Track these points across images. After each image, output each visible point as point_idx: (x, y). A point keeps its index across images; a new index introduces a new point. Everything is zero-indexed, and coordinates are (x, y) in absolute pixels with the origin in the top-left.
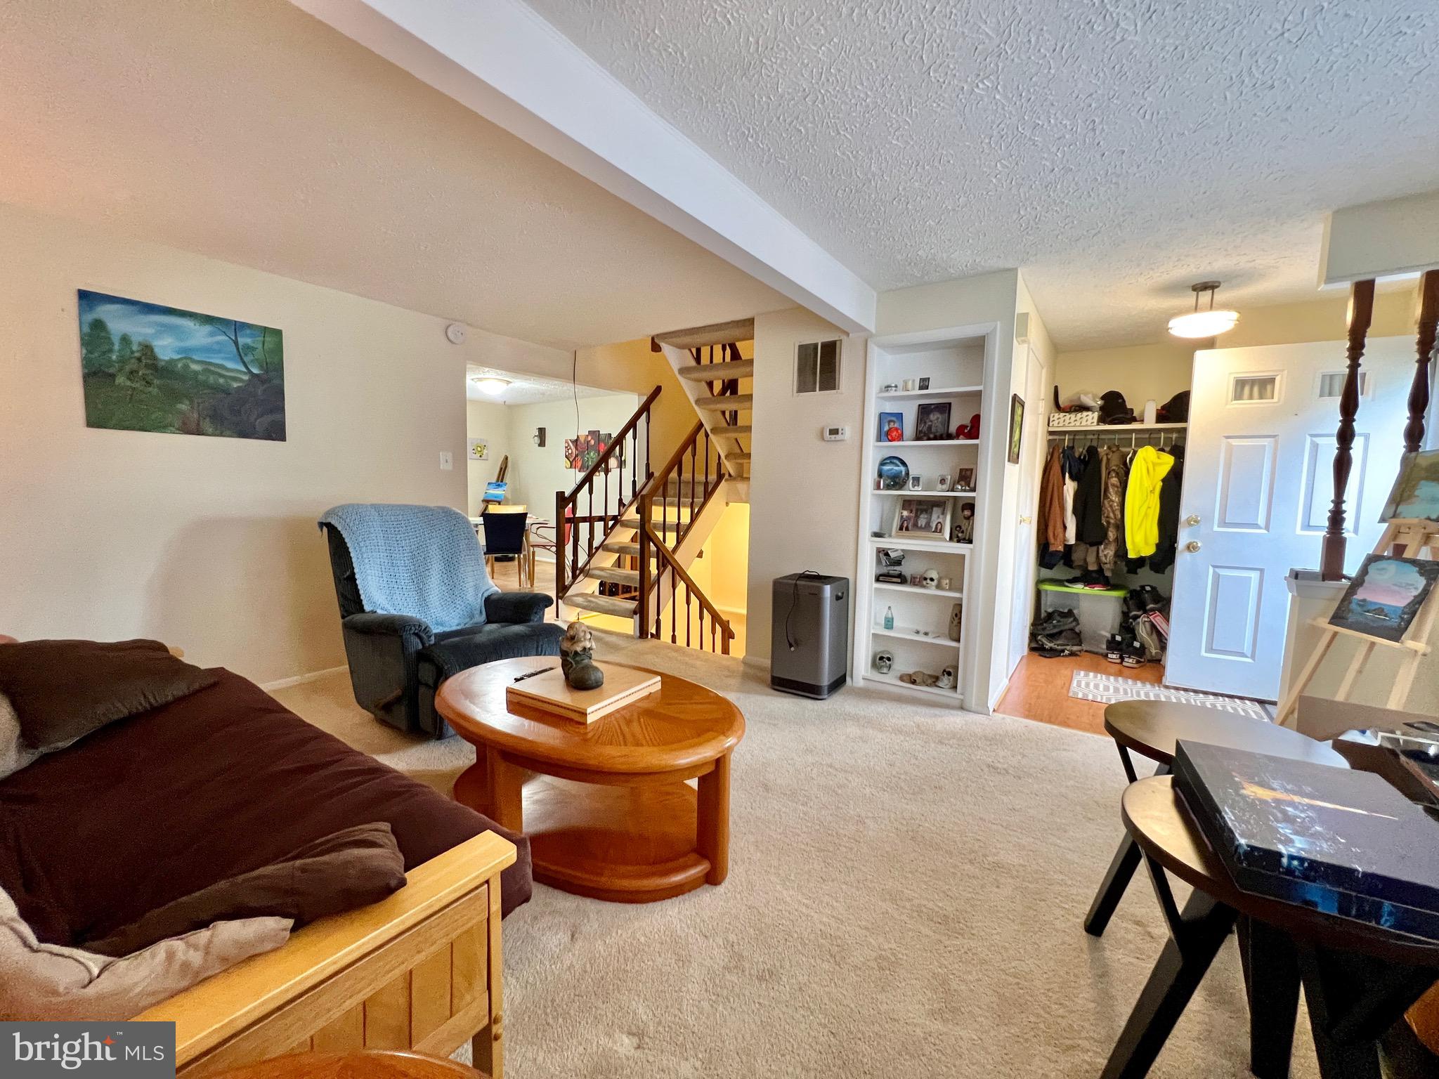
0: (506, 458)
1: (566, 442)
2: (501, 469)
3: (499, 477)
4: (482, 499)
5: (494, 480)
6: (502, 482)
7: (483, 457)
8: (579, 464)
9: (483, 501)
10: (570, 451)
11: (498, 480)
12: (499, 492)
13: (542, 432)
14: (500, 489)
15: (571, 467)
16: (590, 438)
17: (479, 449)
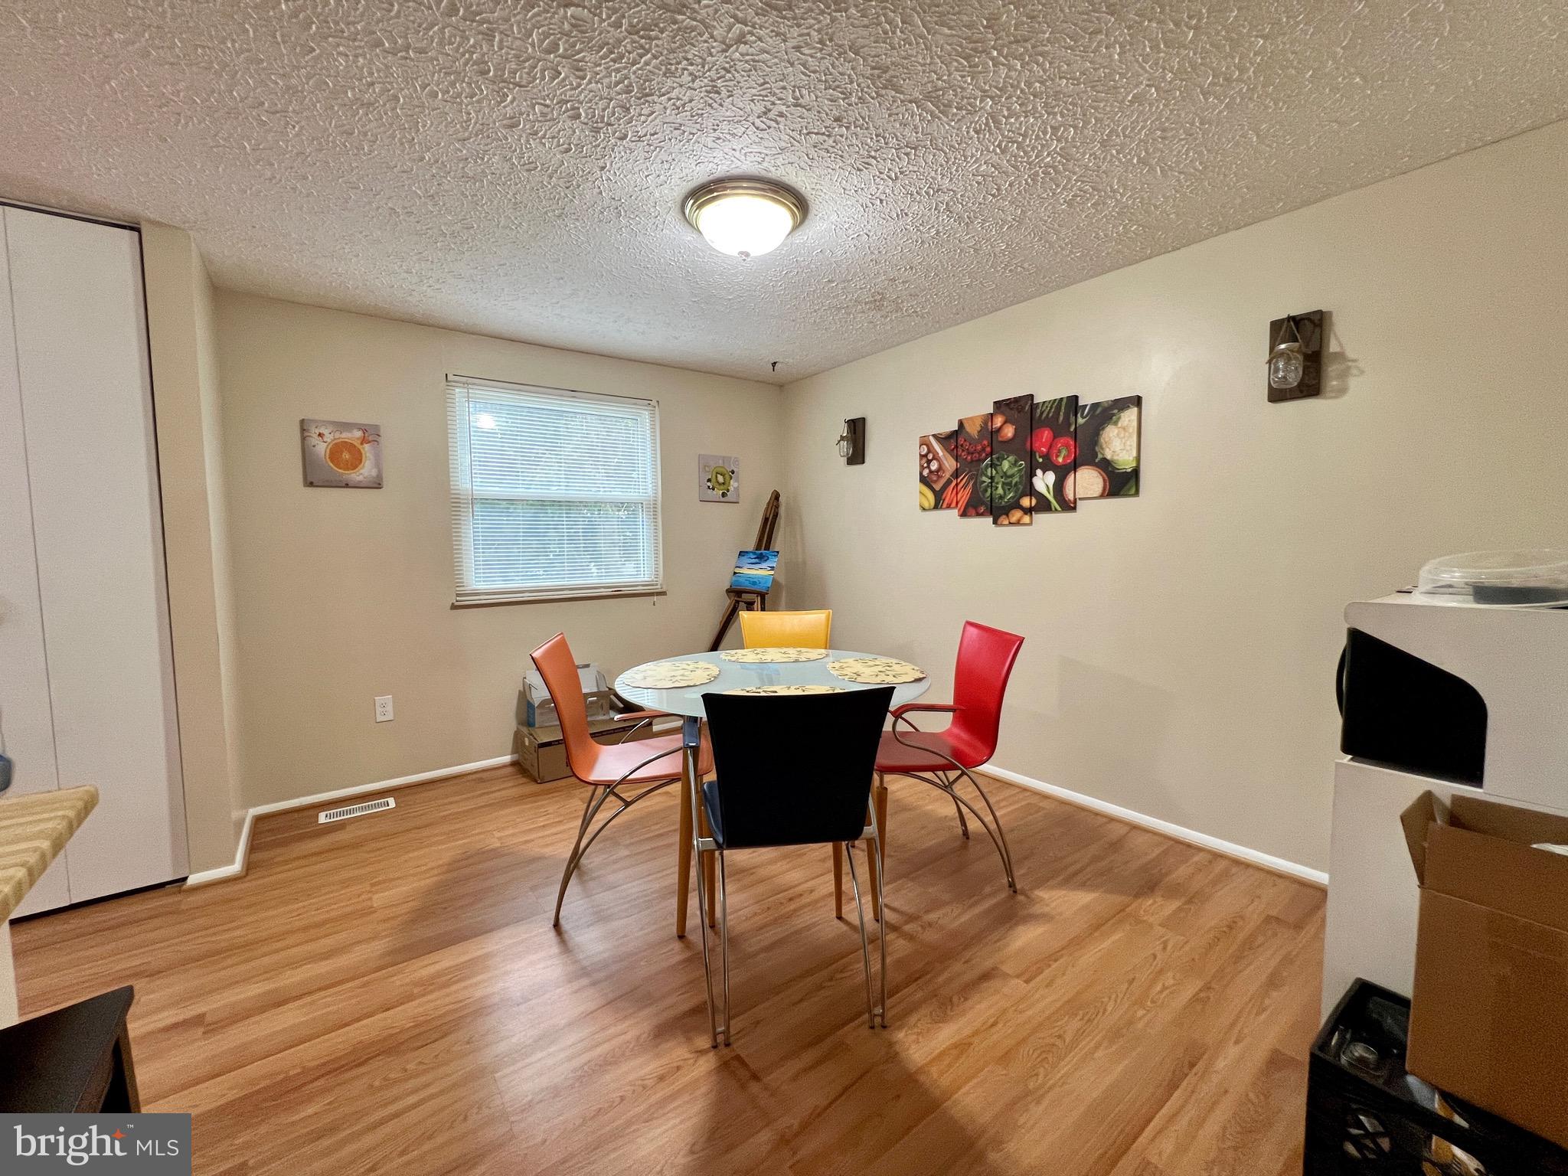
0: (776, 496)
1: (924, 442)
2: (766, 520)
3: (760, 540)
4: (727, 586)
5: (751, 545)
6: (767, 548)
7: (730, 496)
8: (964, 496)
9: (728, 591)
10: (934, 466)
11: (758, 547)
12: (759, 573)
13: (857, 430)
14: (764, 565)
15: (936, 507)
16: (999, 421)
17: (721, 479)
